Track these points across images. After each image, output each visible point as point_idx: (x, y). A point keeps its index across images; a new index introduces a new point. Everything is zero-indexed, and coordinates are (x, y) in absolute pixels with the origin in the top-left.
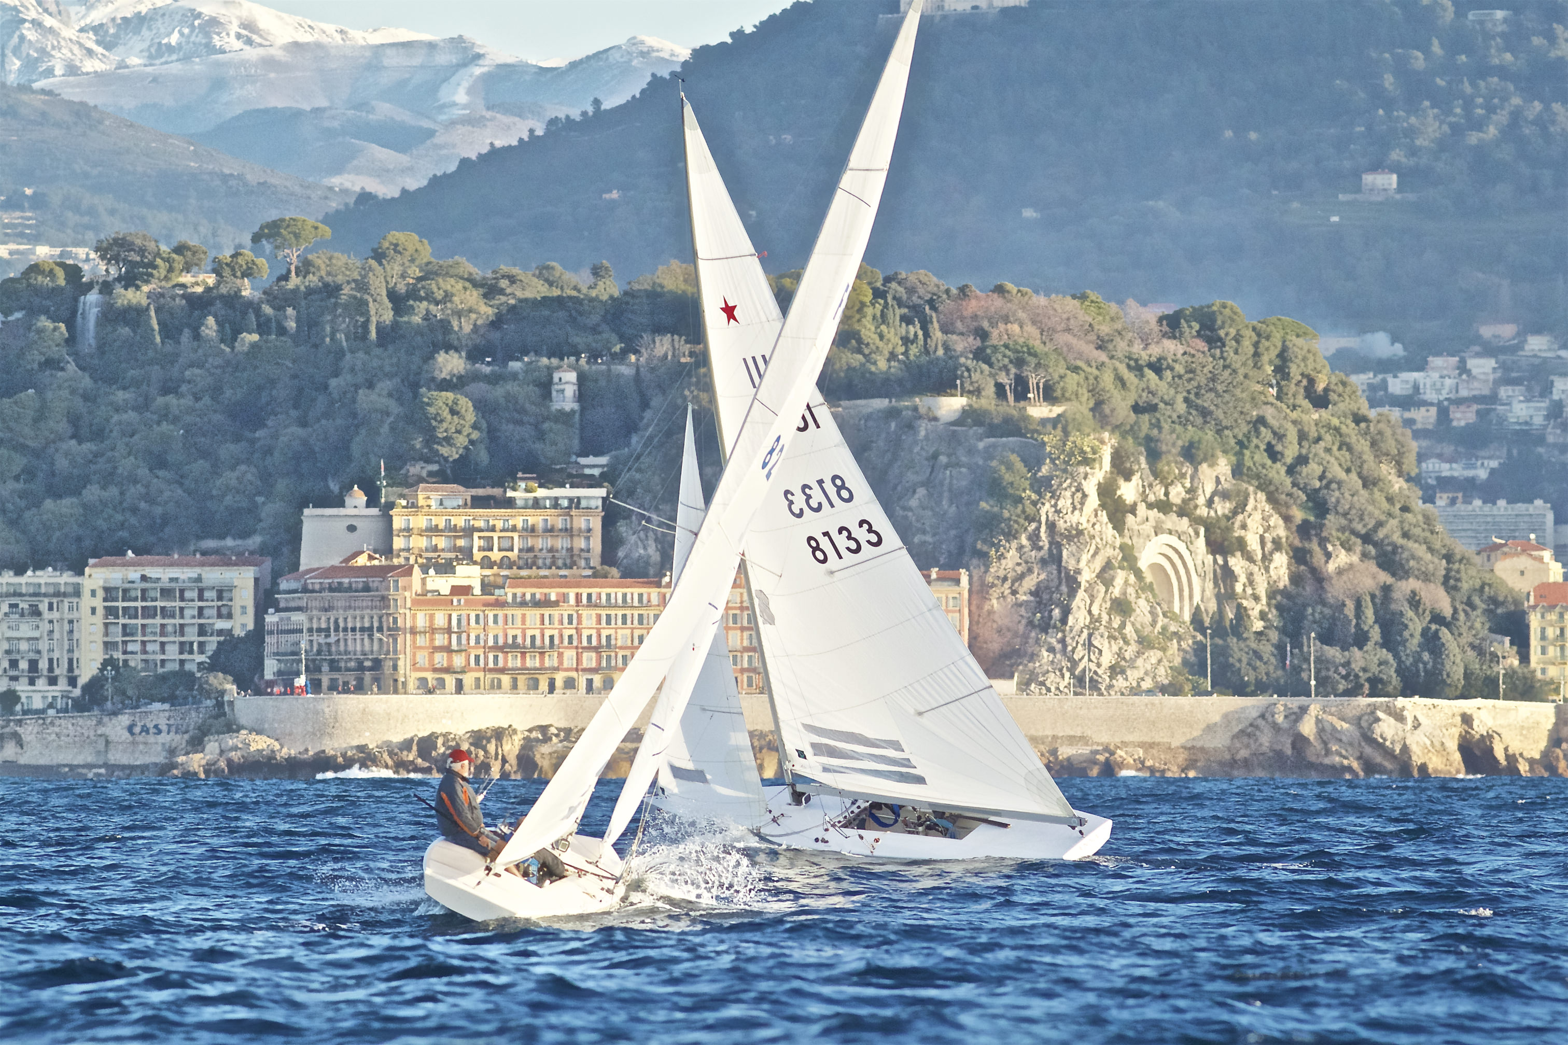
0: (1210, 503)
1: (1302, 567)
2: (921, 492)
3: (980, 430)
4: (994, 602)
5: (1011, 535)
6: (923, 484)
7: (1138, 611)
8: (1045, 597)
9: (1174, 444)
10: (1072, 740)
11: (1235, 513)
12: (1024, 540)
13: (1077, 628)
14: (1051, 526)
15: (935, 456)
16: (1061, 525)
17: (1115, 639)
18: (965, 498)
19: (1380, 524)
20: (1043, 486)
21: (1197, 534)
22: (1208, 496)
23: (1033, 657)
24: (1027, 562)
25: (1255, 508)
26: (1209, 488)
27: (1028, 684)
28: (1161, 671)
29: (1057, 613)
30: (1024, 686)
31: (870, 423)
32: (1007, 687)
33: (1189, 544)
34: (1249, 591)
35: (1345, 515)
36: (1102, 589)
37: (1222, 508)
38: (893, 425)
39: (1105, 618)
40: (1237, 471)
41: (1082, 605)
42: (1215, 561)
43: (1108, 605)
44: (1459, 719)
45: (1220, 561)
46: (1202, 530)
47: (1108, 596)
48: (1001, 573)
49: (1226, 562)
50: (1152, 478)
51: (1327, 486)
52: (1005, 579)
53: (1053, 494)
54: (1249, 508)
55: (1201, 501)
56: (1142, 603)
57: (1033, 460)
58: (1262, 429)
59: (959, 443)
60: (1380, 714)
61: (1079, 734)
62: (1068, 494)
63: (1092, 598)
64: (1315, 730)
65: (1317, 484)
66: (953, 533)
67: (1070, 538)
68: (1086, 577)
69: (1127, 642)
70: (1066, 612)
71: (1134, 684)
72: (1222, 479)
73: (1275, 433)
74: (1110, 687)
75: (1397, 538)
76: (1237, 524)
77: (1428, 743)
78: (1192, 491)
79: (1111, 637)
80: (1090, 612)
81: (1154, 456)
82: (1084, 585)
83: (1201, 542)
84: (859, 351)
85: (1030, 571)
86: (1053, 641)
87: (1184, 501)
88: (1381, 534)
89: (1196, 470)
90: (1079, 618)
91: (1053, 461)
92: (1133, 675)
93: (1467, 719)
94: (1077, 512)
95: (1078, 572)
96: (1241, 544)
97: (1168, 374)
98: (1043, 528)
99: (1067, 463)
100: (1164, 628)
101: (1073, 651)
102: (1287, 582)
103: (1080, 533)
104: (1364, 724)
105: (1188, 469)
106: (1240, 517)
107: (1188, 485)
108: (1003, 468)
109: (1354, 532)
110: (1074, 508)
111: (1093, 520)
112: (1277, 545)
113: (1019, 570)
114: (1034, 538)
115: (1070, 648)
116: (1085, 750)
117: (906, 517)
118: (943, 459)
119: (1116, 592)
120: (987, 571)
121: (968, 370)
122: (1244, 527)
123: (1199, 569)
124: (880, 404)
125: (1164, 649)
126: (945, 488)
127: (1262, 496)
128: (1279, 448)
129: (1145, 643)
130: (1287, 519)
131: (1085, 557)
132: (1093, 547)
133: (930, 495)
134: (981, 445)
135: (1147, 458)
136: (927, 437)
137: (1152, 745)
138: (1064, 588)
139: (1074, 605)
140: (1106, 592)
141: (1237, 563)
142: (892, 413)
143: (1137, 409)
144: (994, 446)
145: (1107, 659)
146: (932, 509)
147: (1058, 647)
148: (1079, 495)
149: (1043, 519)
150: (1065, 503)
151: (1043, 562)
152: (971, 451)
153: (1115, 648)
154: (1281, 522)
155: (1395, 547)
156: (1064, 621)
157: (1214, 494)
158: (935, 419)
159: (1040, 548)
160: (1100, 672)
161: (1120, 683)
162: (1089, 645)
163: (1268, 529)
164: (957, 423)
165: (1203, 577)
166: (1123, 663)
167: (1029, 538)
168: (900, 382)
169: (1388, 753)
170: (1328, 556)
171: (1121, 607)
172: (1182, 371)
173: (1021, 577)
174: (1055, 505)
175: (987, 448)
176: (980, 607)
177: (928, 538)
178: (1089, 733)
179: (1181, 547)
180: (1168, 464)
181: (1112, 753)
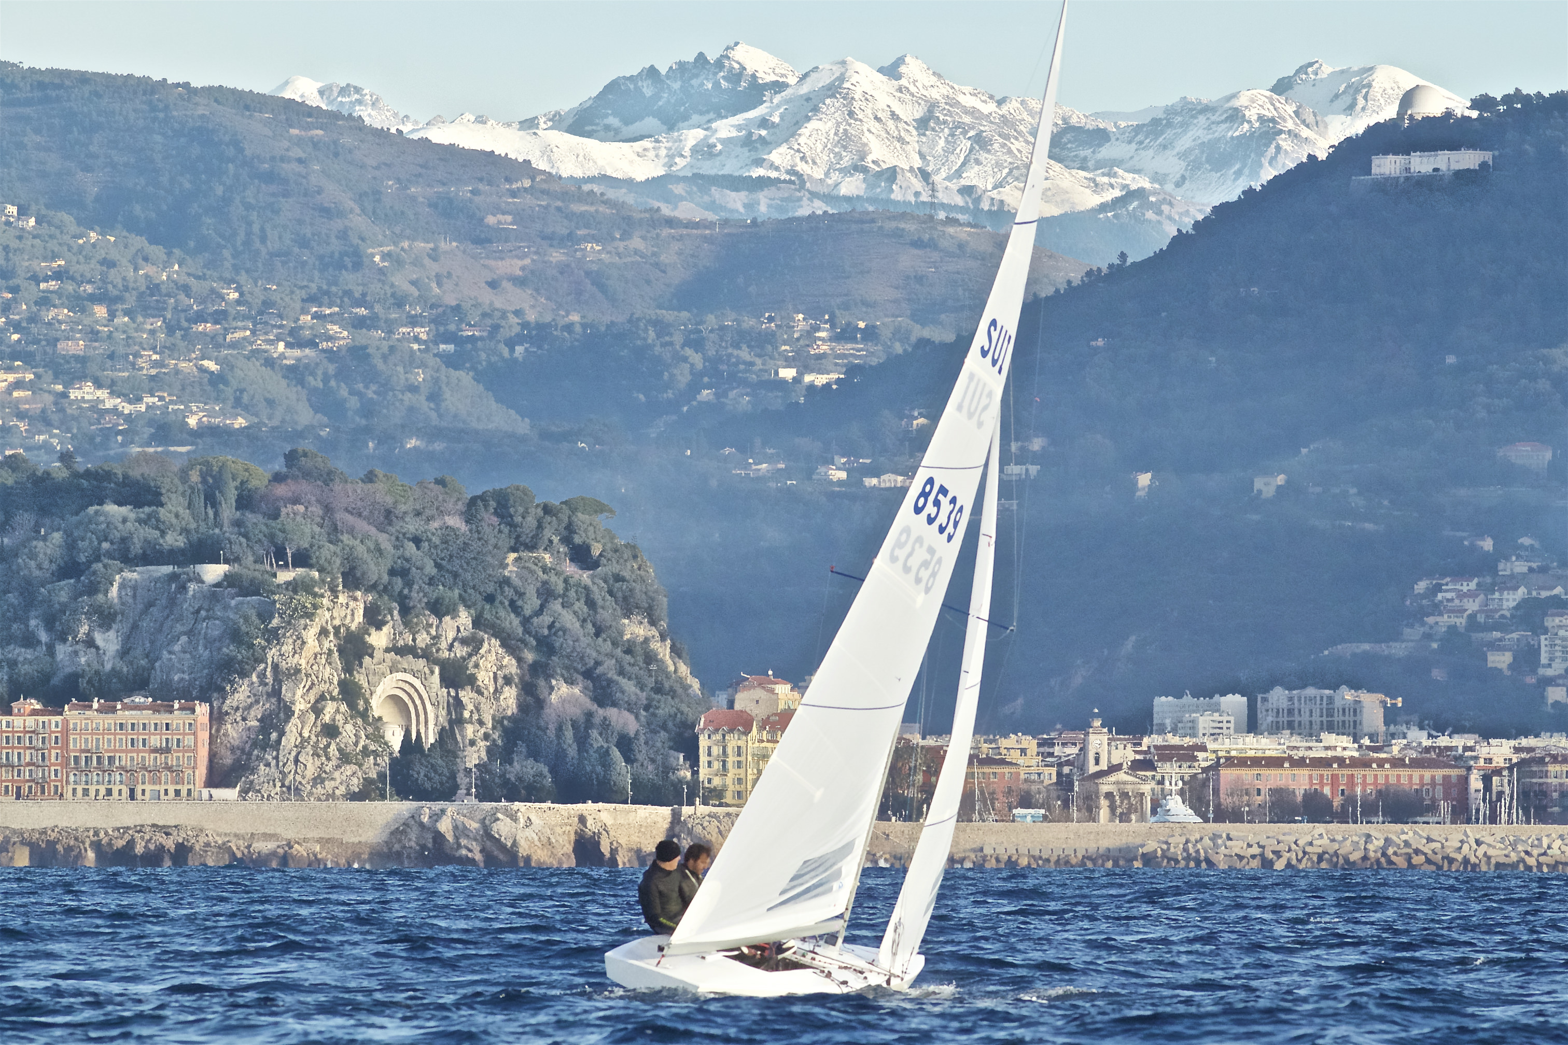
0: (451, 647)
1: (529, 698)
2: (184, 639)
3: (233, 591)
4: (229, 726)
5: (244, 674)
6: (185, 633)
7: (344, 734)
8: (268, 722)
9: (420, 601)
10: (267, 837)
11: (470, 655)
12: (254, 678)
13: (289, 747)
14: (276, 667)
15: (198, 612)
16: (283, 665)
17: (319, 756)
18: (217, 644)
19: (598, 663)
20: (273, 636)
21: (432, 672)
22: (450, 641)
23: (253, 771)
24: (255, 695)
25: (489, 651)
26: (451, 635)
27: (247, 792)
28: (355, 781)
29: (274, 736)
30: (244, 792)
31: (158, 585)
32: (230, 794)
33: (424, 680)
34: (475, 717)
35: (568, 657)
36: (312, 717)
37: (460, 651)
38: (174, 586)
39: (314, 738)
40: (477, 622)
41: (294, 730)
42: (449, 693)
43: (319, 729)
44: (576, 819)
45: (453, 693)
46: (437, 670)
47: (319, 723)
48: (235, 704)
49: (457, 694)
50: (402, 627)
51: (555, 634)
52: (237, 708)
53: (278, 640)
54: (482, 651)
55: (444, 645)
56: (349, 727)
57: (265, 615)
58: (506, 589)
59: (218, 601)
60: (500, 815)
61: (272, 832)
62: (290, 641)
63: (303, 723)
64: (450, 827)
65: (546, 632)
66: (206, 671)
67: (289, 676)
68: (300, 706)
69: (329, 759)
70: (282, 734)
71: (331, 792)
72: (462, 629)
73: (516, 592)
74: (310, 794)
75: (612, 675)
76: (471, 665)
77: (536, 838)
78: (436, 638)
79: (316, 754)
80: (301, 735)
81: (405, 611)
82: (297, 712)
83: (436, 678)
84: (157, 528)
85: (257, 702)
86: (269, 758)
87: (427, 645)
88: (599, 670)
89: (441, 621)
90: (290, 739)
91: (280, 615)
92: (329, 785)
93: (582, 819)
94: (297, 656)
95: (293, 703)
96: (471, 681)
97: (425, 545)
98: (269, 669)
99: (291, 616)
100: (365, 747)
101: (284, 765)
102: (515, 711)
103: (298, 671)
104: (487, 822)
105: (433, 620)
106: (474, 659)
107: (434, 633)
108: (242, 620)
109: (576, 670)
110: (295, 653)
111: (312, 661)
112: (508, 681)
113: (249, 701)
114: (261, 676)
115: (281, 764)
116: (270, 846)
117: (171, 659)
118: (203, 613)
119: (327, 718)
120: (223, 703)
121: (231, 543)
122: (477, 666)
123: (433, 700)
124: (167, 569)
125: (360, 766)
126: (202, 636)
127: (496, 642)
128: (520, 603)
129: (345, 758)
130: (520, 660)
131: (299, 692)
132: (309, 683)
133: (190, 642)
134: (233, 603)
135: (399, 612)
136: (194, 596)
137: (328, 840)
138: (282, 715)
139: (287, 729)
140: (316, 718)
141: (466, 696)
142: (173, 577)
143: (392, 572)
144: (242, 603)
145: (311, 771)
146: (191, 653)
147: (273, 763)
148: (299, 642)
149: (270, 662)
150: (287, 648)
151: (269, 695)
152: (226, 607)
153: (318, 763)
154: (514, 662)
155: (610, 682)
156: (279, 741)
157: (454, 640)
158: (202, 582)
159: (266, 684)
160: (304, 782)
161: (319, 790)
162: (296, 761)
163: (501, 667)
164: (218, 585)
165: (436, 705)
166: (324, 775)
167: (258, 677)
168: (182, 551)
169: (503, 847)
170: (552, 688)
171: (331, 731)
172: (438, 542)
173: (250, 706)
174: (280, 650)
175: (237, 605)
176: (218, 731)
177: (186, 677)
178: (278, 831)
179: (417, 683)
180: (417, 617)
181: (291, 847)
